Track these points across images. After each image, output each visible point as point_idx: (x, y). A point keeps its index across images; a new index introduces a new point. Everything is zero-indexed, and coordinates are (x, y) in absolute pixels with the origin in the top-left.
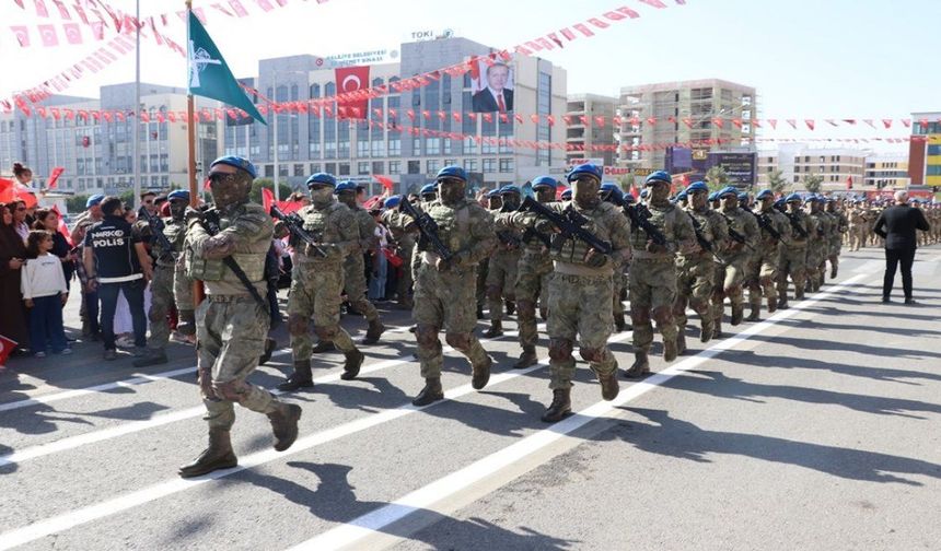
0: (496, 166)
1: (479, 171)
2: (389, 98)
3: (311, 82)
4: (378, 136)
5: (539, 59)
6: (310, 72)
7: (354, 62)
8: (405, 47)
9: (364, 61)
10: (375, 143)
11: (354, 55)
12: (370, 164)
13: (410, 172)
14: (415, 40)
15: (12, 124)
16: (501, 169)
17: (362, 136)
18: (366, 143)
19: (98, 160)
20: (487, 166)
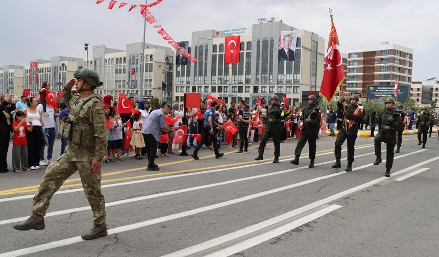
0: (292, 90)
1: (284, 93)
2: (247, 53)
3: (214, 43)
4: (241, 73)
5: (313, 33)
6: (214, 39)
7: (232, 33)
8: (254, 26)
9: (236, 33)
10: (240, 76)
11: (233, 30)
12: (237, 87)
13: (254, 92)
14: (258, 23)
15: (91, 62)
16: (294, 92)
17: (234, 73)
18: (236, 76)
19: (124, 81)
20: (288, 89)
